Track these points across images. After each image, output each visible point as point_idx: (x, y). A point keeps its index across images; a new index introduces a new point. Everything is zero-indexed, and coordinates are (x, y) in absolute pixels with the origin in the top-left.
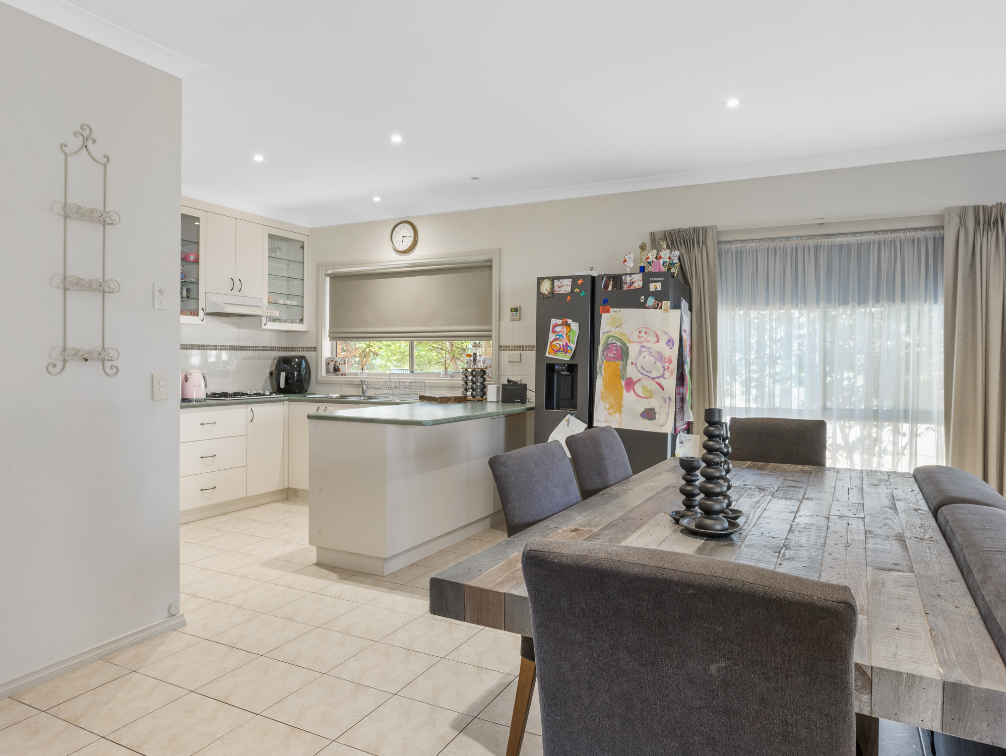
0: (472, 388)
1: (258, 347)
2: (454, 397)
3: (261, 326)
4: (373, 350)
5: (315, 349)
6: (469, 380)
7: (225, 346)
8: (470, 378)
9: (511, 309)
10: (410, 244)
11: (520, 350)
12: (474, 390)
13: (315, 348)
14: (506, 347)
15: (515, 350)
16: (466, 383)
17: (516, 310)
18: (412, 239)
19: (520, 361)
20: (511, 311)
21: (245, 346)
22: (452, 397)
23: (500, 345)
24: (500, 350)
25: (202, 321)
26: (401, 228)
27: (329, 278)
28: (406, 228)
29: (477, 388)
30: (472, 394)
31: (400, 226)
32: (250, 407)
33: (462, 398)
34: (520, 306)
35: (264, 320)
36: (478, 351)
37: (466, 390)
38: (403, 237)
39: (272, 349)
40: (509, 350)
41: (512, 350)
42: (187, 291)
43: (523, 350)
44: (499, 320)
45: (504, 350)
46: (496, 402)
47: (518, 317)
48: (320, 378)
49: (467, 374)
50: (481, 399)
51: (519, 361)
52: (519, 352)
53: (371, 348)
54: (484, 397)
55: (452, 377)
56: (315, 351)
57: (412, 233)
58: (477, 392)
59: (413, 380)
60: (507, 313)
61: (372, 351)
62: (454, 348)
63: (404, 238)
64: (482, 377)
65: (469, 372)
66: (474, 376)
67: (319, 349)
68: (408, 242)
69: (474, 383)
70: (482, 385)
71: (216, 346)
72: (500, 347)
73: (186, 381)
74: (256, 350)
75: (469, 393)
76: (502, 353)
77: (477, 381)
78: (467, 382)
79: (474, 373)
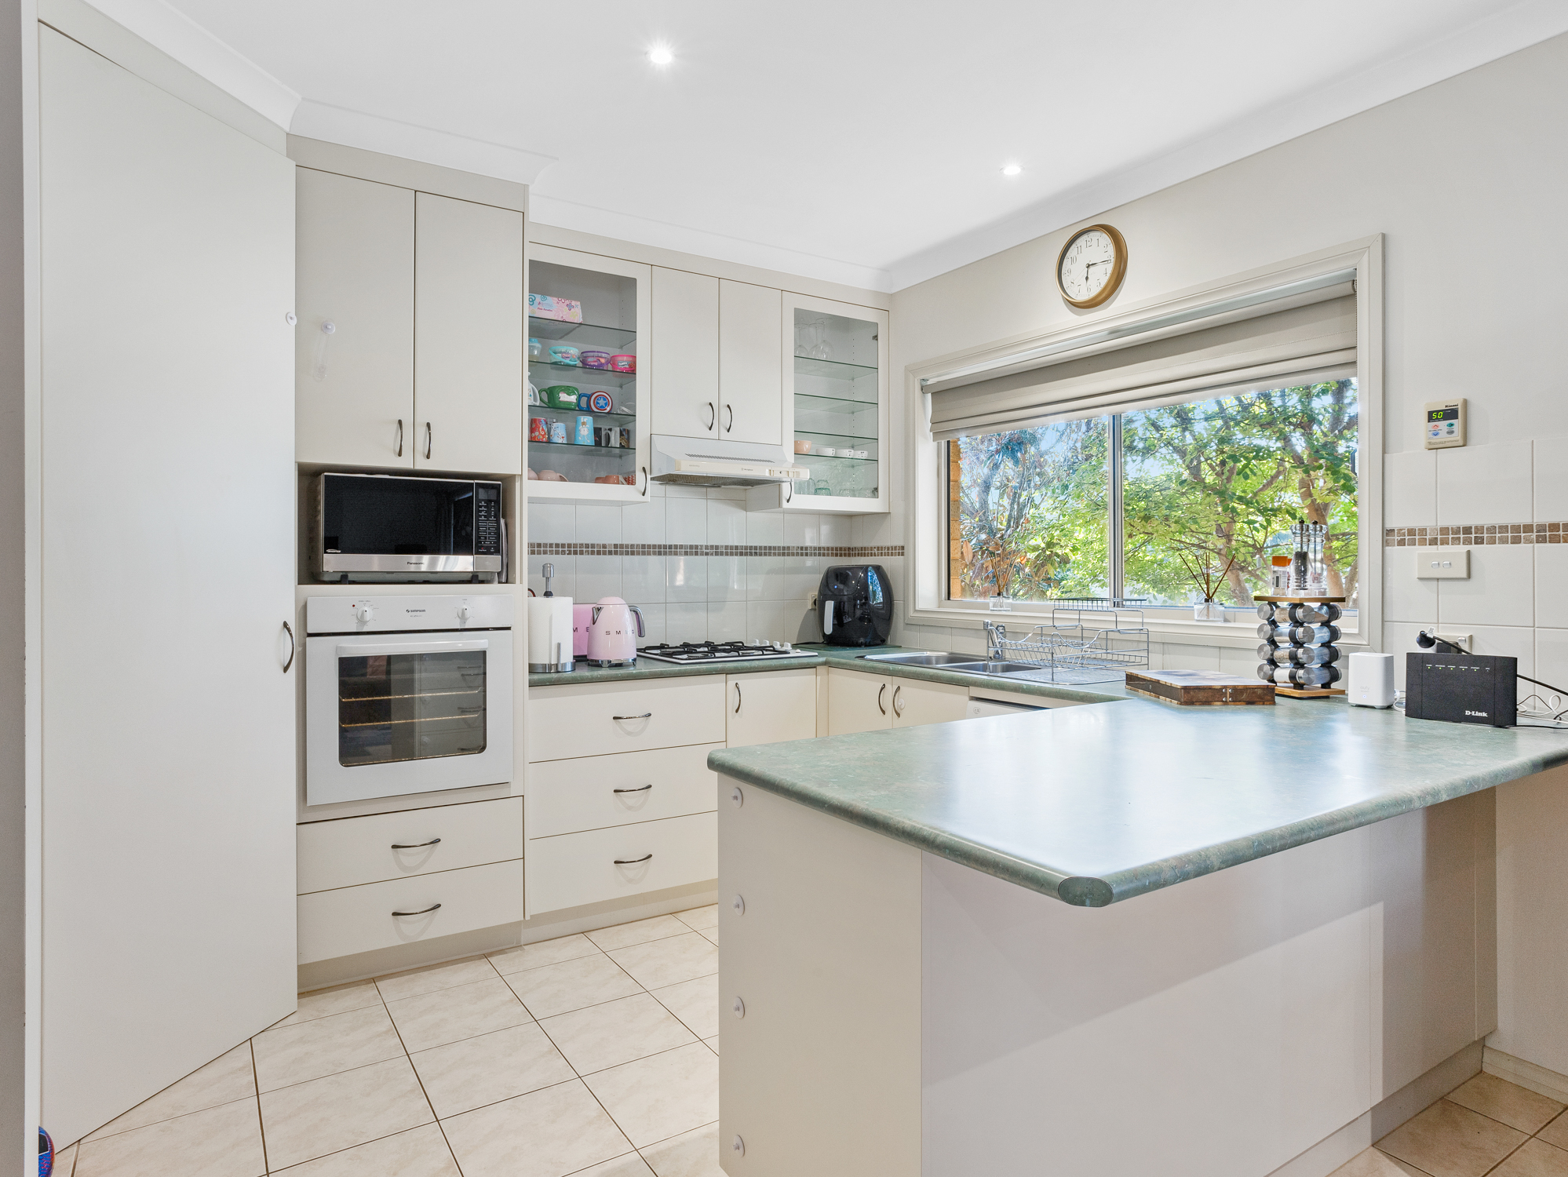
0: (1293, 658)
1: (788, 548)
2: (1235, 689)
3: (780, 505)
4: (1059, 552)
5: (901, 551)
6: (1280, 635)
7: (717, 547)
8: (1285, 627)
9: (1430, 414)
10: (1104, 280)
11: (1468, 542)
12: (1299, 665)
13: (903, 548)
14: (1411, 532)
15: (1444, 542)
16: (1272, 642)
17: (1450, 414)
18: (1110, 267)
19: (1469, 576)
20: (1430, 418)
21: (760, 547)
22: (1225, 687)
23: (1388, 526)
24: (1385, 543)
25: (644, 494)
26: (1084, 246)
27: (930, 395)
28: (1095, 242)
29: (1311, 659)
30: (1292, 677)
31: (1081, 241)
32: (733, 679)
33: (1259, 692)
34: (1465, 402)
35: (786, 488)
36: (1312, 546)
37: (1273, 662)
38: (1088, 266)
39: (820, 551)
40: (1423, 542)
41: (1434, 542)
42: (621, 435)
43: (1479, 541)
44: (1384, 452)
45: (1402, 543)
46: (1383, 708)
47: (1457, 436)
48: (911, 613)
49: (1276, 617)
50: (1324, 692)
51: (1465, 575)
52: (1463, 549)
53: (1054, 550)
54: (1334, 685)
55: (1226, 620)
56: (903, 555)
57: (1111, 252)
58: (1309, 671)
59: (1113, 627)
60: (1413, 428)
61: (1057, 555)
62: (1234, 543)
63: (1091, 268)
64: (1326, 624)
65: (1283, 609)
66: (1297, 623)
67: (908, 551)
68: (1101, 276)
69: (1298, 644)
70: (1326, 651)
71: (697, 547)
72: (1388, 532)
73: (594, 624)
74: (784, 554)
75: (1282, 674)
76: (1394, 551)
77: (1310, 636)
78: (1276, 638)
79: (1299, 613)
